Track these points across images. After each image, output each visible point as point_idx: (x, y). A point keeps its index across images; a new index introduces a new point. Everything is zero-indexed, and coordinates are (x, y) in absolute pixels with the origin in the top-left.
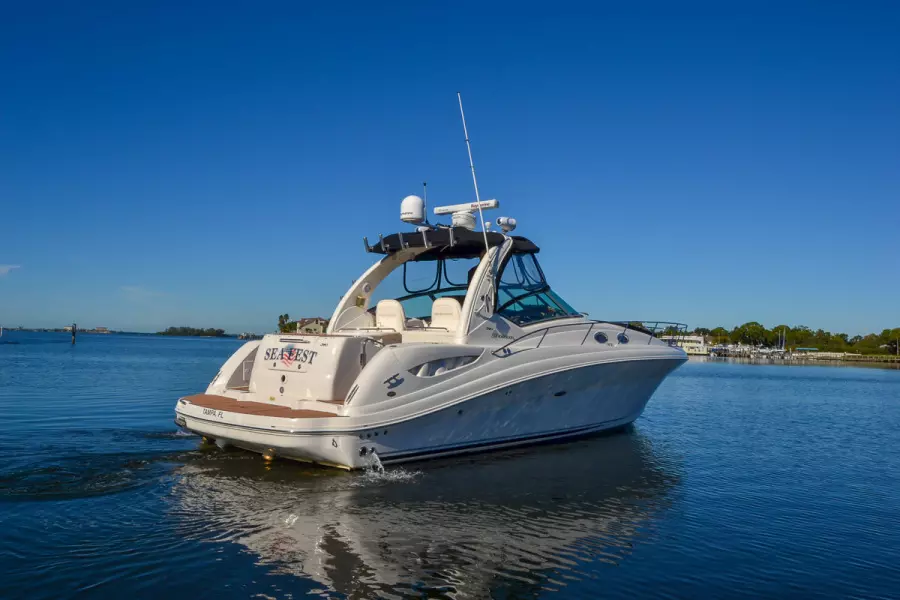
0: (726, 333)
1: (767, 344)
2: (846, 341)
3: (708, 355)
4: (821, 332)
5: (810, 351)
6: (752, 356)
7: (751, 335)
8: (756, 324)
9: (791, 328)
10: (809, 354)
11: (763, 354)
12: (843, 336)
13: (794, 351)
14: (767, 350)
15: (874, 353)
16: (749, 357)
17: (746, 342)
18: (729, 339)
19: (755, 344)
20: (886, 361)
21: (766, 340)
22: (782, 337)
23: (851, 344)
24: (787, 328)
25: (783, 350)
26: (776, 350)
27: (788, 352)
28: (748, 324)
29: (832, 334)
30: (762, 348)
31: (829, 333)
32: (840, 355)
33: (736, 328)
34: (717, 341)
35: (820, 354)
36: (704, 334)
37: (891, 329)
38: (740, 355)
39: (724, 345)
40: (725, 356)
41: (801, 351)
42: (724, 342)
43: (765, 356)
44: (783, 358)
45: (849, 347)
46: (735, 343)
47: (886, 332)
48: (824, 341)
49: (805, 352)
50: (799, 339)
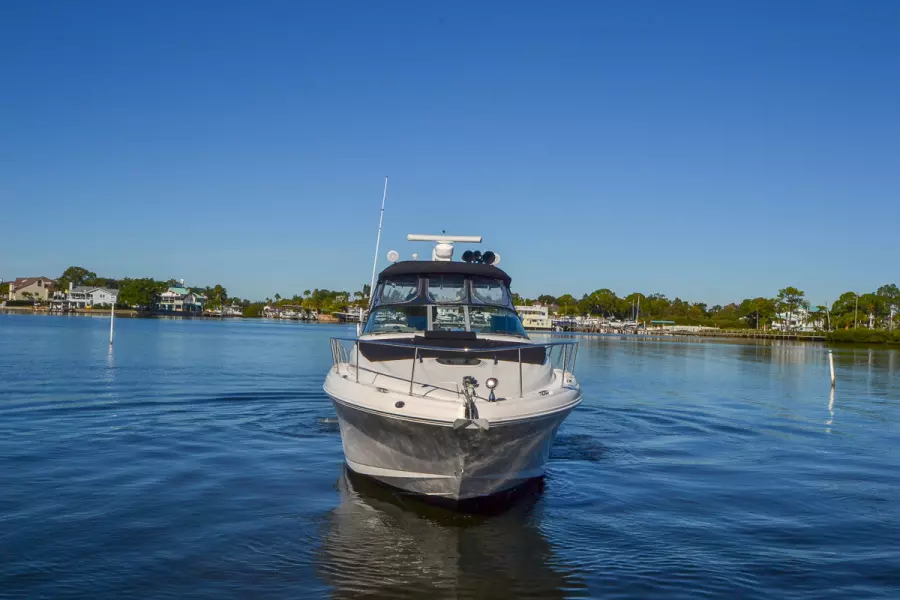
0: (575, 302)
1: (620, 316)
2: (704, 311)
3: (555, 329)
4: (678, 300)
5: (667, 324)
6: (602, 331)
7: (602, 305)
8: (608, 291)
9: (647, 296)
10: (664, 327)
11: (614, 328)
12: (702, 306)
13: (648, 324)
14: (618, 324)
15: (731, 326)
16: (598, 331)
17: (596, 312)
18: (577, 309)
19: (606, 315)
20: (745, 337)
21: (619, 311)
22: (636, 306)
23: (709, 315)
24: (642, 296)
25: (637, 323)
26: (629, 323)
27: (641, 325)
28: (598, 292)
29: (690, 304)
30: (613, 321)
31: (686, 303)
32: (696, 329)
33: (586, 295)
34: (563, 312)
35: (677, 328)
36: (549, 303)
37: (752, 298)
38: (589, 330)
39: (573, 317)
40: (572, 330)
41: (655, 325)
42: (571, 313)
43: (616, 331)
44: (636, 333)
45: (707, 320)
46: (584, 314)
47: (746, 302)
48: (682, 312)
49: (661, 325)
50: (654, 309)
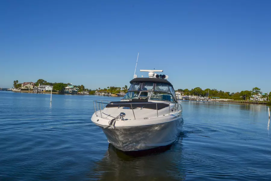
0: (189, 91)
1: (203, 96)
2: (229, 94)
3: (183, 99)
4: (221, 91)
5: (217, 98)
6: (197, 100)
7: (197, 92)
8: (199, 88)
9: (211, 89)
10: (216, 99)
11: (201, 99)
12: (228, 93)
13: (211, 98)
14: (202, 98)
15: (237, 99)
16: (196, 100)
17: (195, 94)
18: (189, 93)
19: (199, 95)
20: (242, 102)
21: (202, 94)
22: (208, 93)
23: (230, 96)
24: (210, 90)
25: (208, 98)
26: (205, 98)
27: (209, 98)
28: (196, 88)
29: (225, 92)
30: (201, 97)
31: (223, 92)
32: (226, 100)
33: (192, 89)
34: (185, 94)
35: (220, 99)
36: (181, 91)
37: (244, 91)
38: (193, 100)
39: (188, 96)
40: (188, 100)
41: (214, 98)
42: (188, 94)
43: (201, 100)
44: (208, 101)
45: (230, 97)
46: (192, 95)
47: (242, 92)
48: (222, 95)
49: (215, 98)
50: (214, 94)
